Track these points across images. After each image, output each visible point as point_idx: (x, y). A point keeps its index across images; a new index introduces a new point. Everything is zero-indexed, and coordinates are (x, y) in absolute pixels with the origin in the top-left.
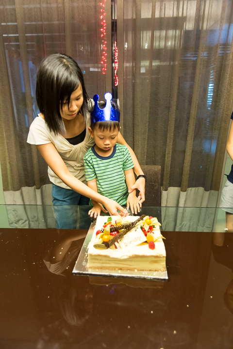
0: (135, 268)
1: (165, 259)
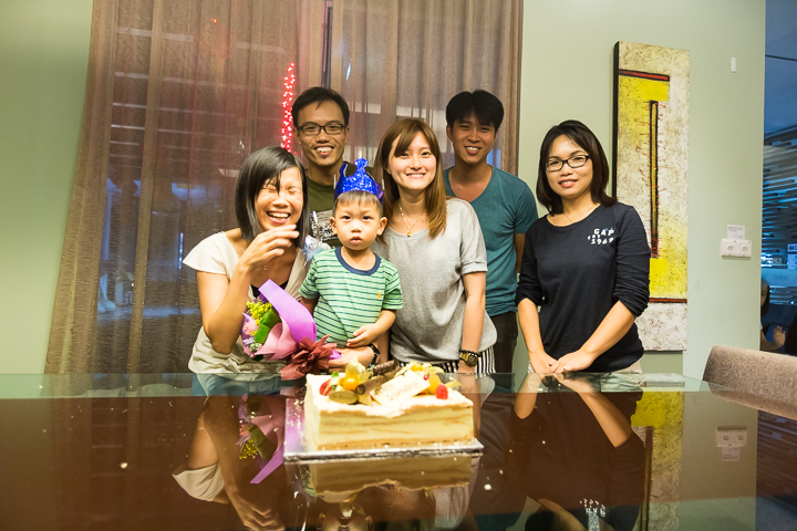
0: (417, 440)
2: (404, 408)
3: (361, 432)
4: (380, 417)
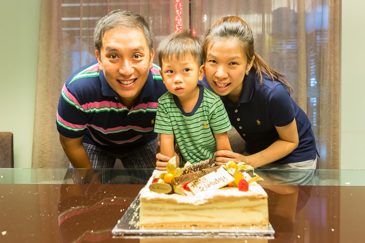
0: (220, 223)
1: (266, 201)
2: (208, 198)
3: (174, 215)
4: (188, 204)
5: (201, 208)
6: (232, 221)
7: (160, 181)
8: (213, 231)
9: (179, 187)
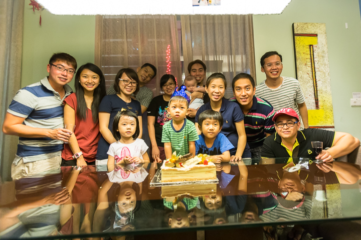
0: (196, 179)
2: (191, 168)
3: (176, 176)
5: (188, 172)
6: (201, 178)
7: (170, 162)
8: (193, 181)
9: (177, 165)
